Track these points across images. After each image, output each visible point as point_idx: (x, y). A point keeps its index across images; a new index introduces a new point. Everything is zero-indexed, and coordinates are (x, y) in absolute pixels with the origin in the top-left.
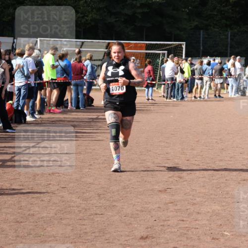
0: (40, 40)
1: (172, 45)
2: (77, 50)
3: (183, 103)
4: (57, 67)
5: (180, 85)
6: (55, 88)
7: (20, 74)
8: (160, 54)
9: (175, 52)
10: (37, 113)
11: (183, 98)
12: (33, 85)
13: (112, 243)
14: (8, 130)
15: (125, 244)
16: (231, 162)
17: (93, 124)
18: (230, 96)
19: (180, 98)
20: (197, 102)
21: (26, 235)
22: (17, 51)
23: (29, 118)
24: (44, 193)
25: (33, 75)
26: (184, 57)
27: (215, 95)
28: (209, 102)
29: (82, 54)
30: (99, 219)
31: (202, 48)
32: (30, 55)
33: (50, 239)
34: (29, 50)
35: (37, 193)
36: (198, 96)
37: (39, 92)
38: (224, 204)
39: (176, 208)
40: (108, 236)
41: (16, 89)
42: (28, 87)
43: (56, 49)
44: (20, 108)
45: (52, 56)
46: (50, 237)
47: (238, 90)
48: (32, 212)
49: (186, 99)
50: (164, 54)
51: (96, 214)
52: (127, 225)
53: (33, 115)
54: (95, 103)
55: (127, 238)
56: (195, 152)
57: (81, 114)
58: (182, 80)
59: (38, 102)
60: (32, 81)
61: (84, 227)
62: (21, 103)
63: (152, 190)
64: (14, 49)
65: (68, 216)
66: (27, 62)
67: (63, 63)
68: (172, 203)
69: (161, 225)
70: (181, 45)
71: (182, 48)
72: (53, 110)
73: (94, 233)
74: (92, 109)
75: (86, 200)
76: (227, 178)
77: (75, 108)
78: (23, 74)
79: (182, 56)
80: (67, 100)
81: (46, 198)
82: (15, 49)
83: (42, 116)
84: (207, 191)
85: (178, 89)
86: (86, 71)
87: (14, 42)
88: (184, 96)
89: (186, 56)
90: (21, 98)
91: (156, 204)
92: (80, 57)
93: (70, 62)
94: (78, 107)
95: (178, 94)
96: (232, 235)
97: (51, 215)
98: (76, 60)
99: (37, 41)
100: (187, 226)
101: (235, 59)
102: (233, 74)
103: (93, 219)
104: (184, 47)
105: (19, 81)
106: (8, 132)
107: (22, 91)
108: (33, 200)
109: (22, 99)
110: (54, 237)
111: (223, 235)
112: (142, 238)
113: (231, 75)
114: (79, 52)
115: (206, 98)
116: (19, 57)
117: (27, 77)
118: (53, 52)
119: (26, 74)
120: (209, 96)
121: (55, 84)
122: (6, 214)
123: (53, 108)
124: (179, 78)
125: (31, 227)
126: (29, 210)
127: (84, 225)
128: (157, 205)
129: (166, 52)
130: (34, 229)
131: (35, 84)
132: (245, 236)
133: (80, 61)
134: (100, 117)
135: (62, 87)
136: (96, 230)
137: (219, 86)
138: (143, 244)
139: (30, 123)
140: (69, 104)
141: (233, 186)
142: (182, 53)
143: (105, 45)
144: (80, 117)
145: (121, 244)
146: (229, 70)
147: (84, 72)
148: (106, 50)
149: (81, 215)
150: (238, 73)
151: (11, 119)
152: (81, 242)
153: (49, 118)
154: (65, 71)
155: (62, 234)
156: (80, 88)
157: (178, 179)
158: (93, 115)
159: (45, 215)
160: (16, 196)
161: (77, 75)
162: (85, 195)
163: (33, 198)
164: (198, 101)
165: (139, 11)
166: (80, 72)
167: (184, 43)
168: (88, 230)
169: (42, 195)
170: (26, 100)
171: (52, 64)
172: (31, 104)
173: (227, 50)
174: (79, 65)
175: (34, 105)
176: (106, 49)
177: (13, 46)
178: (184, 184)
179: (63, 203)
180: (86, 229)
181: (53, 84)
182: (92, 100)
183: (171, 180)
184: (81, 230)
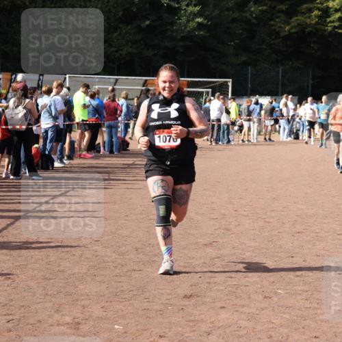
0: (69, 77)
1: (216, 82)
2: (110, 88)
3: (229, 147)
4: (88, 106)
5: (226, 127)
6: (86, 130)
7: (47, 115)
8: (203, 92)
9: (220, 90)
10: (65, 158)
11: (229, 141)
12: (62, 127)
13: (152, 302)
14: (34, 177)
15: (166, 304)
16: (283, 213)
17: (128, 170)
18: (281, 140)
19: (225, 142)
20: (245, 147)
21: (55, 293)
22: (44, 89)
23: (57, 164)
24: (75, 247)
25: (62, 115)
26: (230, 96)
27: (265, 139)
28: (258, 147)
29: (116, 92)
30: (137, 276)
31: (250, 86)
32: (58, 93)
33: (83, 297)
34: (57, 88)
35: (67, 246)
36: (246, 139)
37: (68, 134)
38: (276, 259)
39: (223, 264)
40: (147, 294)
41: (43, 131)
42: (56, 128)
43: (87, 87)
44: (47, 152)
45: (83, 94)
46: (82, 295)
47: (291, 132)
48: (61, 268)
49: (232, 143)
50: (208, 93)
51: (134, 270)
52: (169, 282)
53: (61, 160)
54: (131, 147)
55: (169, 297)
56: (243, 201)
57: (114, 159)
58: (228, 122)
59: (67, 146)
60: (61, 122)
61: (121, 284)
62: (48, 146)
63: (197, 243)
64: (39, 87)
65: (102, 272)
66: (55, 101)
67: (94, 103)
68: (218, 258)
69: (207, 283)
70: (227, 82)
71: (228, 86)
72: (84, 155)
73: (132, 291)
74: (128, 154)
75: (123, 254)
76: (280, 231)
77: (108, 153)
78: (51, 114)
79: (228, 95)
80: (99, 144)
81: (77, 252)
82: (42, 87)
83: (71, 161)
84: (258, 244)
85: (224, 132)
86: (121, 111)
87: (40, 79)
88: (231, 139)
89: (232, 95)
90: (48, 142)
91: (201, 258)
92: (114, 96)
93: (102, 102)
94: (111, 152)
95: (224, 137)
96: (286, 293)
97: (84, 271)
98: (109, 98)
99: (65, 78)
100: (235, 283)
101: (287, 99)
102: (285, 114)
103: (130, 276)
104: (230, 84)
105: (46, 123)
106: (33, 179)
107: (50, 133)
108: (63, 254)
109: (50, 142)
110: (88, 295)
111: (276, 293)
112: (186, 297)
113: (283, 116)
114: (113, 90)
115: (255, 141)
116: (46, 96)
117: (55, 118)
118: (84, 89)
119: (53, 115)
120: (259, 140)
121: (86, 126)
122: (34, 270)
123: (84, 153)
124: (225, 119)
125: (61, 284)
126: (59, 266)
127: (120, 282)
128: (202, 261)
129: (210, 90)
130: (64, 287)
131: (64, 125)
132: (300, 294)
133: (114, 100)
134: (137, 163)
135: (94, 129)
136: (134, 288)
137: (269, 128)
138: (187, 303)
139: (58, 170)
140: (102, 148)
141: (286, 239)
142: (228, 92)
143: (142, 82)
144: (114, 162)
145: (162, 303)
146: (281, 110)
147: (118, 112)
148: (144, 88)
149: (117, 271)
150: (291, 114)
151: (38, 165)
152: (117, 301)
153: (79, 164)
154: (97, 111)
155: (96, 292)
156: (114, 130)
157: (224, 231)
158: (129, 161)
159: (77, 271)
160: (44, 250)
161: (111, 115)
162: (121, 249)
163: (63, 252)
164: (246, 145)
165: (181, 44)
166: (114, 112)
167: (231, 80)
168: (125, 288)
169: (73, 249)
170: (54, 144)
171: (83, 103)
172: (59, 148)
173: (278, 88)
174: (113, 105)
175: (62, 149)
176: (144, 86)
177: (38, 84)
178: (232, 237)
179: (97, 258)
180: (122, 287)
181: (84, 125)
182: (128, 144)
183: (217, 232)
184: (116, 288)
